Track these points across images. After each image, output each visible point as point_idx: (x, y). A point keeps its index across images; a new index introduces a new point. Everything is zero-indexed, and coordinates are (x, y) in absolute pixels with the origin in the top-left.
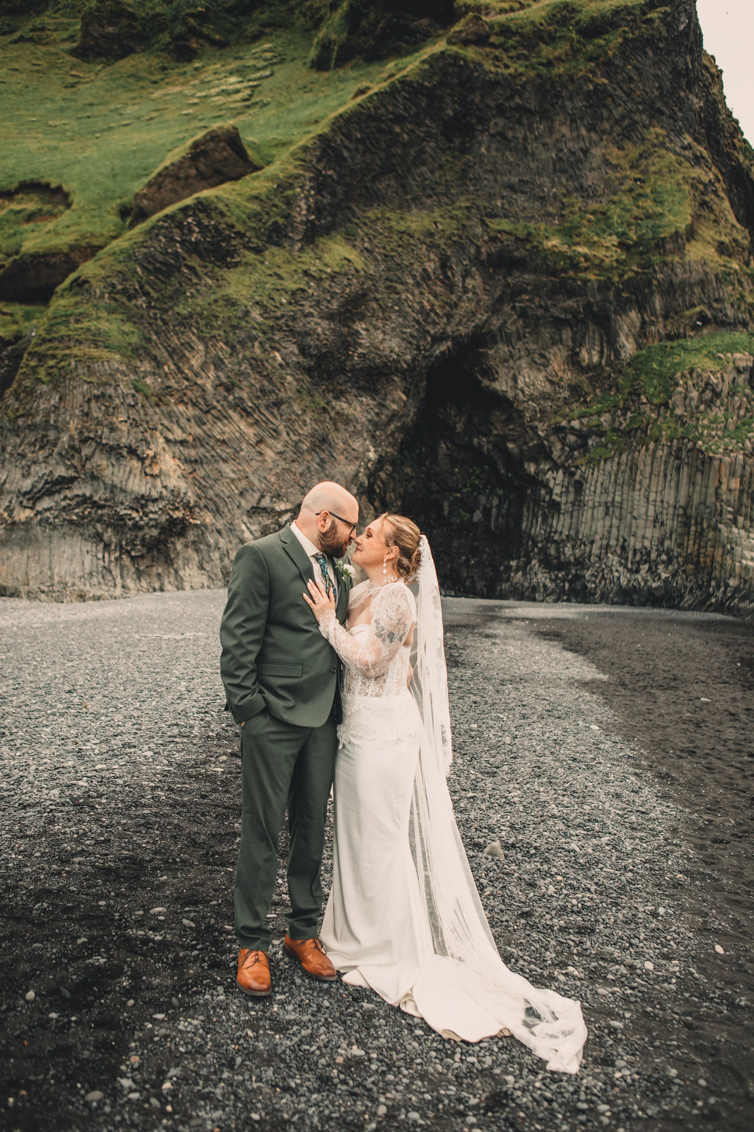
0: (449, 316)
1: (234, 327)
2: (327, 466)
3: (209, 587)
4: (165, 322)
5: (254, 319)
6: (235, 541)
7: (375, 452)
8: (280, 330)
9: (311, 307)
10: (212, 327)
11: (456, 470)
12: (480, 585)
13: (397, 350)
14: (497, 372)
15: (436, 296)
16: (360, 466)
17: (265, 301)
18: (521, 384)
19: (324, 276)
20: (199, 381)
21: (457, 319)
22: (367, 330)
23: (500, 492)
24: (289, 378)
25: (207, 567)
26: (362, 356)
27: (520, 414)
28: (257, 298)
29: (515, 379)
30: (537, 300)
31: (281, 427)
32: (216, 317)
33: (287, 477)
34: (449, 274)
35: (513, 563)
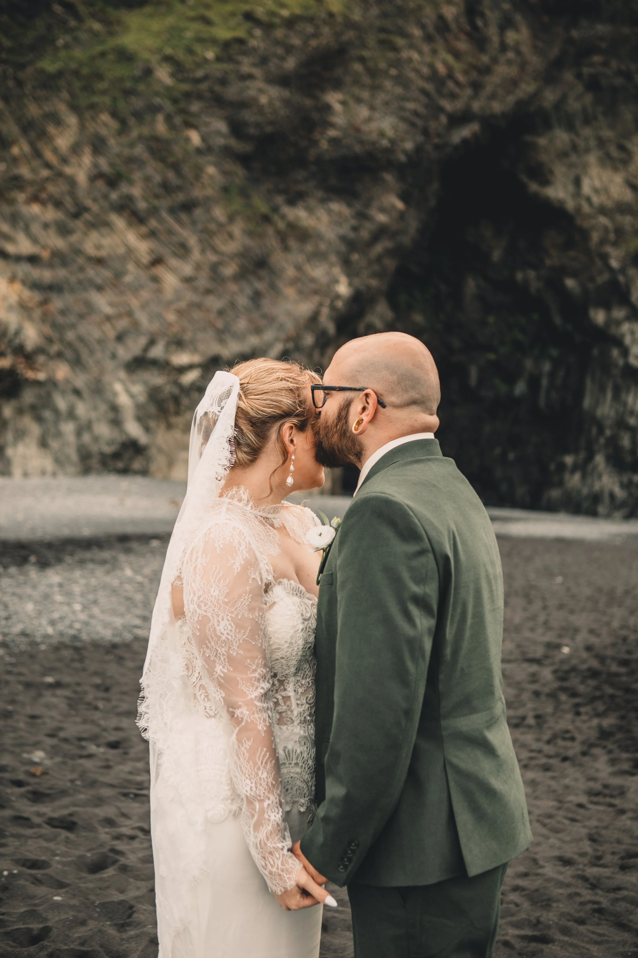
0: (477, 86)
1: (128, 93)
2: (266, 303)
3: (54, 474)
4: (20, 84)
5: (160, 81)
6: (103, 407)
7: (350, 284)
8: (200, 97)
9: (254, 65)
10: (94, 92)
11: (491, 319)
12: (521, 491)
13: (390, 133)
14: (551, 172)
15: (457, 55)
16: (321, 305)
17: (181, 55)
18: (586, 188)
19: (277, 21)
20: (68, 170)
21: (488, 90)
22: (344, 103)
23: (554, 352)
24: (211, 170)
25: (54, 444)
26: (334, 141)
27: (585, 234)
28: (168, 51)
29: (577, 182)
30: (614, 64)
31: (193, 241)
32: (100, 77)
33: (197, 315)
34: (479, 23)
35: (569, 460)
